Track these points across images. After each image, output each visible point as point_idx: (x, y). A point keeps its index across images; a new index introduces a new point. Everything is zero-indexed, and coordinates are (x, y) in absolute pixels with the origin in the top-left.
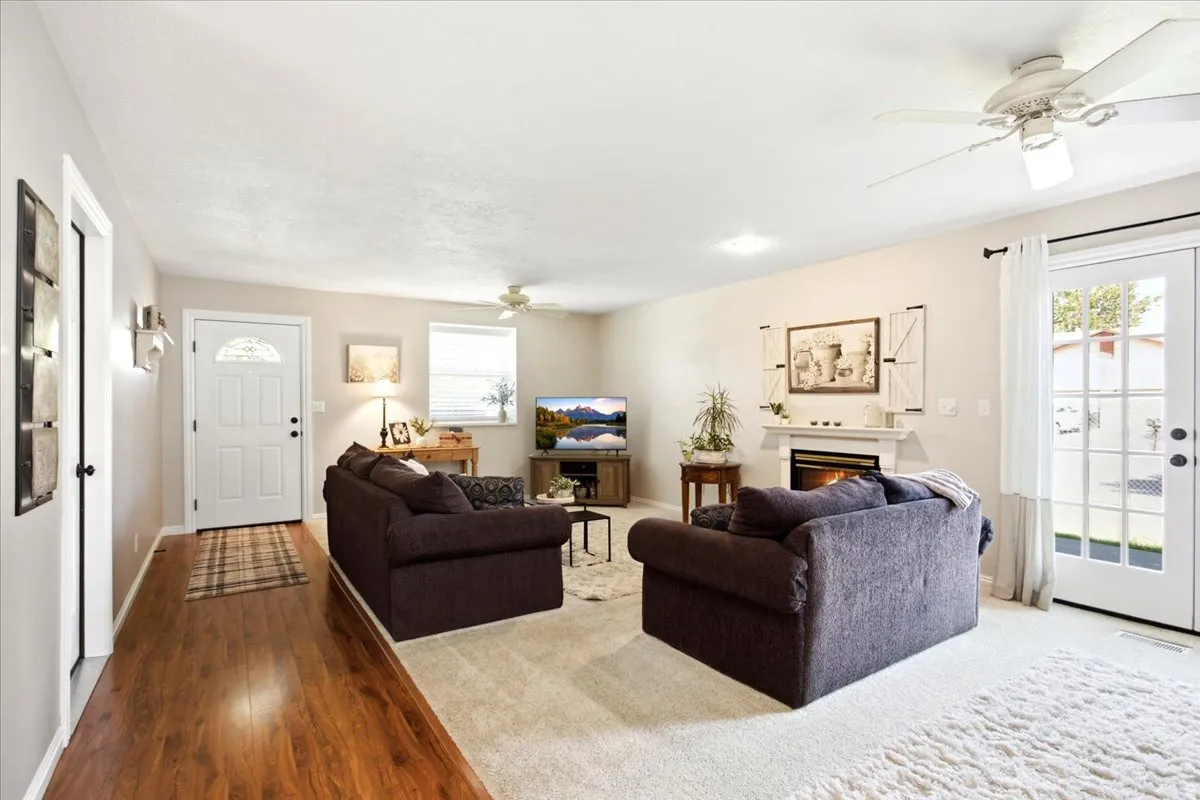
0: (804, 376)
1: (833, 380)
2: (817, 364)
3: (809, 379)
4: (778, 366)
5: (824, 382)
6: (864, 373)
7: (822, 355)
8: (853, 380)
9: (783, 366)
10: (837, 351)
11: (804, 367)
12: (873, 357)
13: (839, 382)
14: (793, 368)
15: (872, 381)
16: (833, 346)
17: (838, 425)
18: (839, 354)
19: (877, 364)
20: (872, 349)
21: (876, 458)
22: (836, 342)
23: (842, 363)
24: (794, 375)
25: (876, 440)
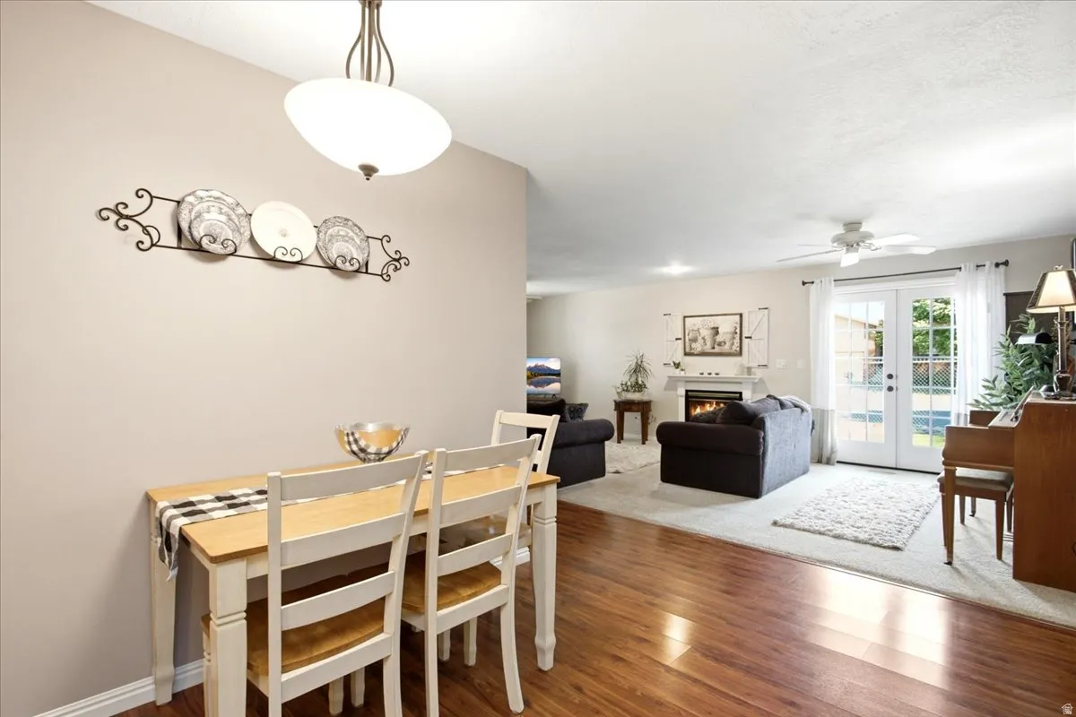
0: (694, 345)
1: (714, 348)
2: (703, 338)
3: (698, 347)
4: (677, 339)
5: (708, 348)
6: (733, 344)
7: (706, 333)
8: (726, 348)
9: (680, 339)
10: (716, 331)
11: (694, 340)
12: (738, 335)
13: (717, 349)
14: (687, 340)
15: (738, 349)
16: (714, 328)
17: (717, 374)
18: (717, 333)
19: (741, 339)
20: (738, 331)
21: (741, 393)
22: (715, 326)
23: (719, 339)
24: (687, 345)
25: (740, 383)
